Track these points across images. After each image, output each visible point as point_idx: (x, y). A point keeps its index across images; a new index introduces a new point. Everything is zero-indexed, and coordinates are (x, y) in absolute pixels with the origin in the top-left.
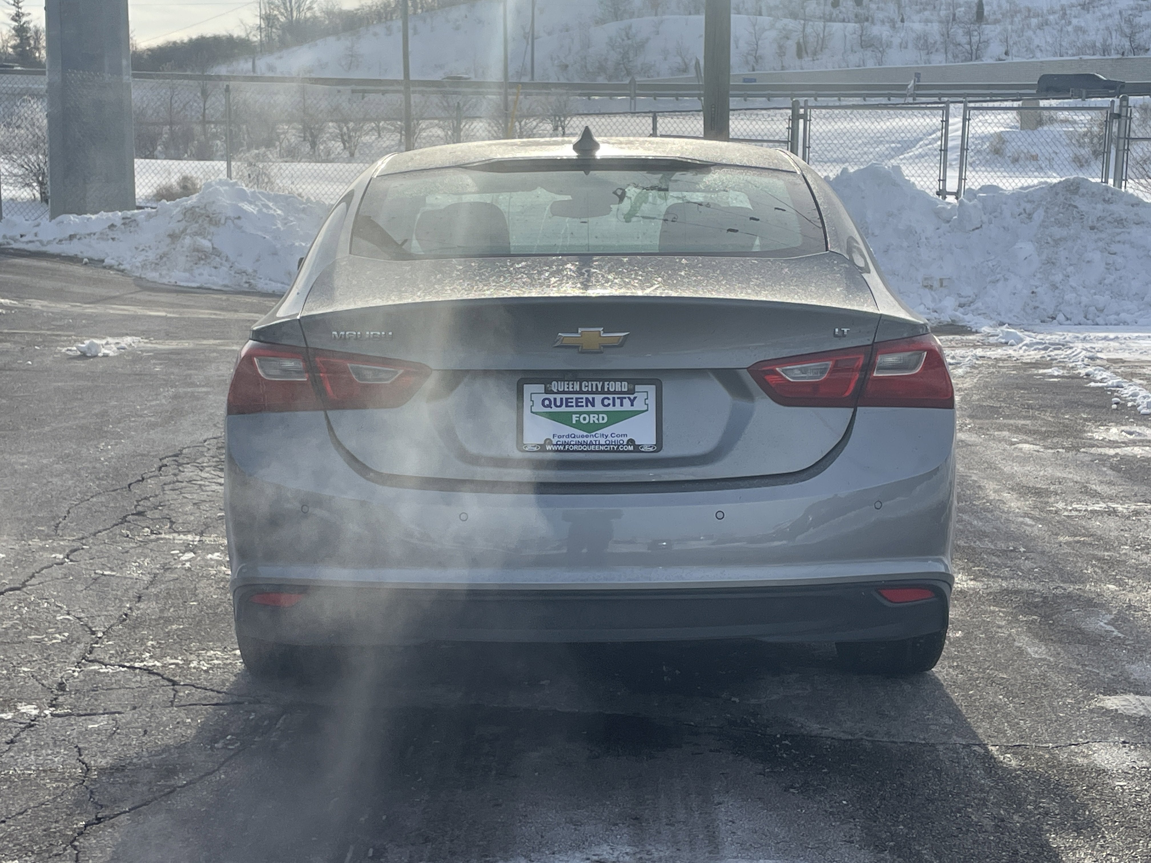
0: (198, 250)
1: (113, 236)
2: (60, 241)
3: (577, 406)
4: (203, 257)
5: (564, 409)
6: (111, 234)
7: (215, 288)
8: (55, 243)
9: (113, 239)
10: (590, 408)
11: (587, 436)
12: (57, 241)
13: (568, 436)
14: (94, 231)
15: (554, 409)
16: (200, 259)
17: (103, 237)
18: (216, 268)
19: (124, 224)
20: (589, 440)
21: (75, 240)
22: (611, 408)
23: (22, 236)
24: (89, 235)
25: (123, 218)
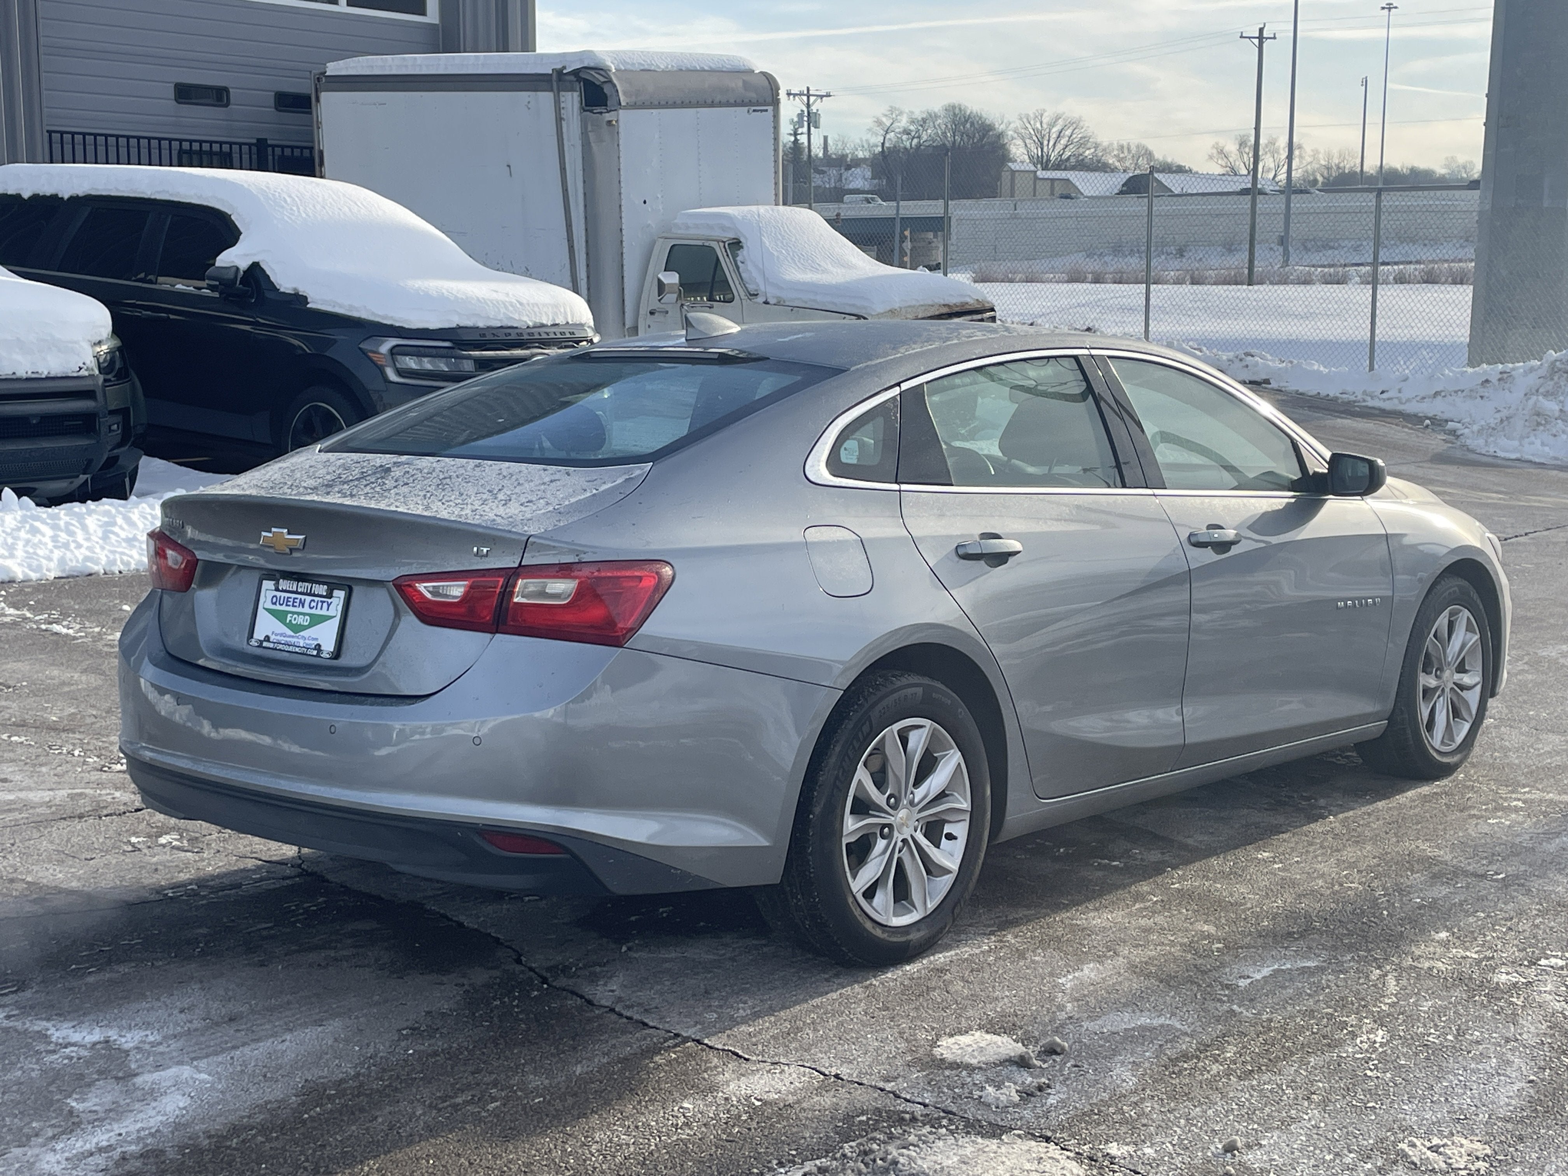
0: (1538, 415)
1: (1482, 394)
2: (1424, 398)
3: (293, 606)
4: (1543, 422)
5: (284, 608)
6: (1482, 391)
7: (1537, 460)
8: (1414, 401)
9: (1482, 397)
10: (300, 610)
11: (293, 637)
12: (1418, 398)
13: (281, 635)
14: (1462, 388)
15: (278, 607)
16: (1539, 424)
17: (1471, 394)
18: (1555, 436)
19: (1499, 380)
20: (293, 640)
21: (1439, 398)
22: (313, 611)
23: (1382, 392)
24: (1456, 392)
25: (1501, 373)
